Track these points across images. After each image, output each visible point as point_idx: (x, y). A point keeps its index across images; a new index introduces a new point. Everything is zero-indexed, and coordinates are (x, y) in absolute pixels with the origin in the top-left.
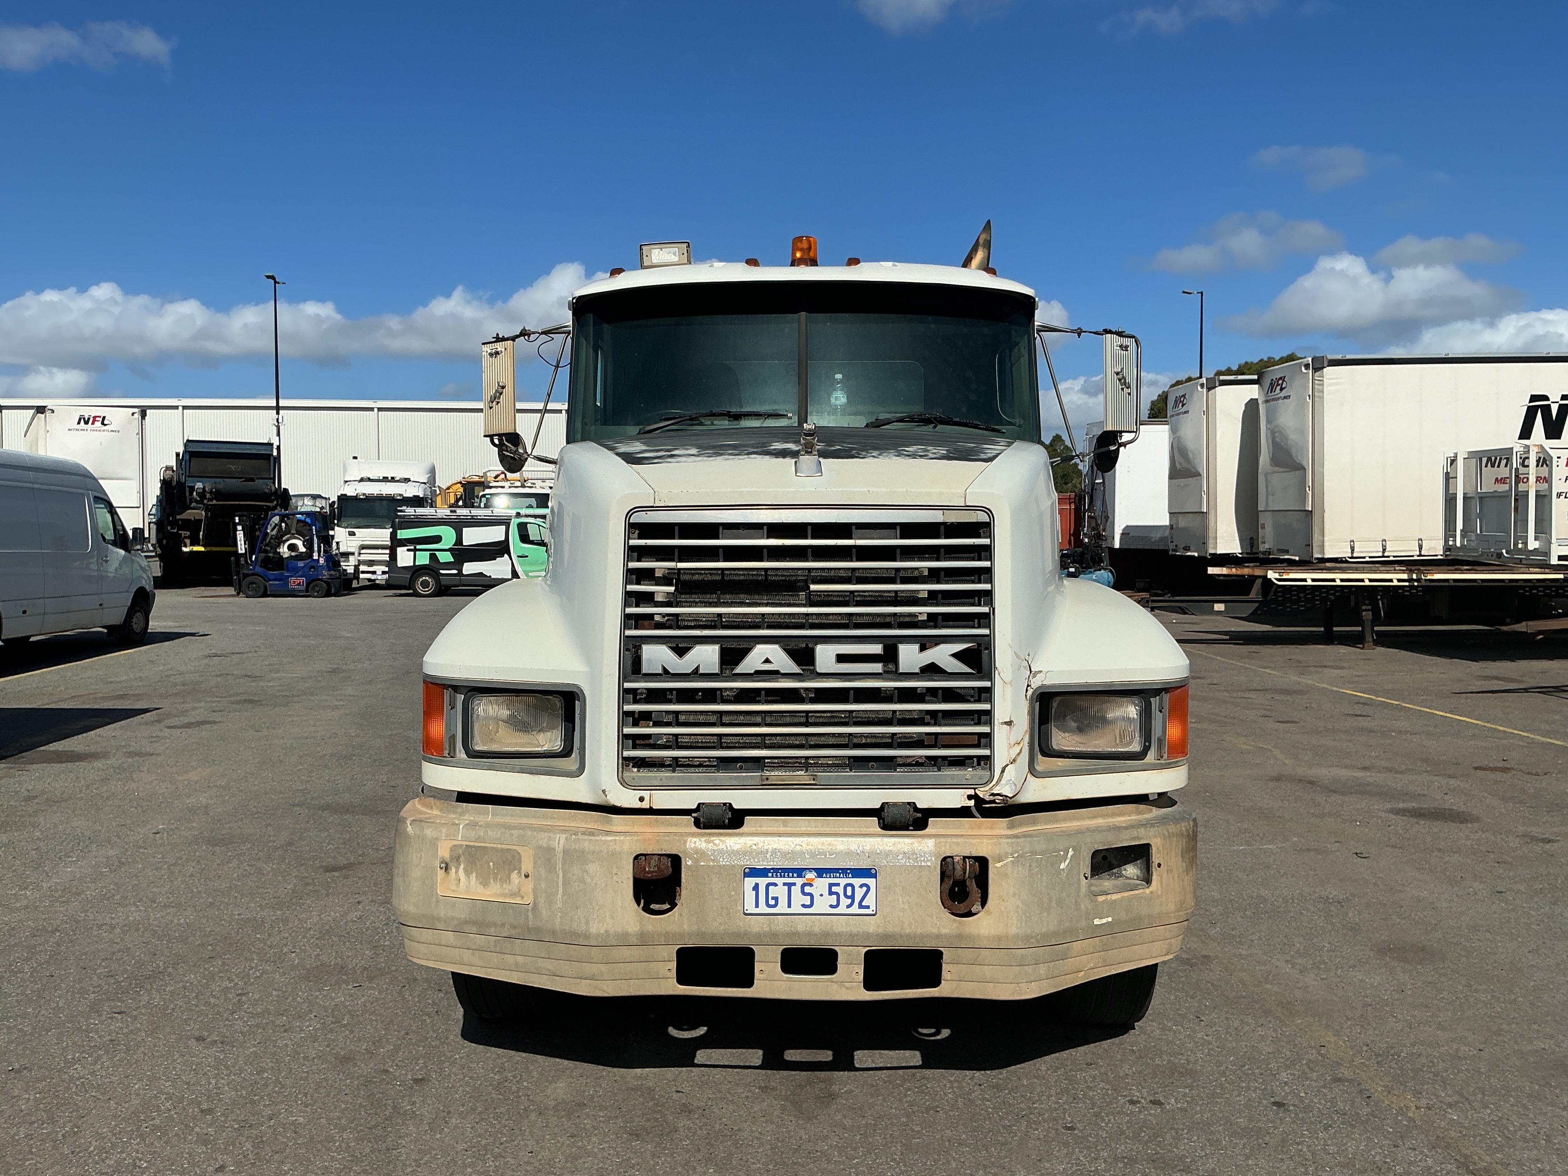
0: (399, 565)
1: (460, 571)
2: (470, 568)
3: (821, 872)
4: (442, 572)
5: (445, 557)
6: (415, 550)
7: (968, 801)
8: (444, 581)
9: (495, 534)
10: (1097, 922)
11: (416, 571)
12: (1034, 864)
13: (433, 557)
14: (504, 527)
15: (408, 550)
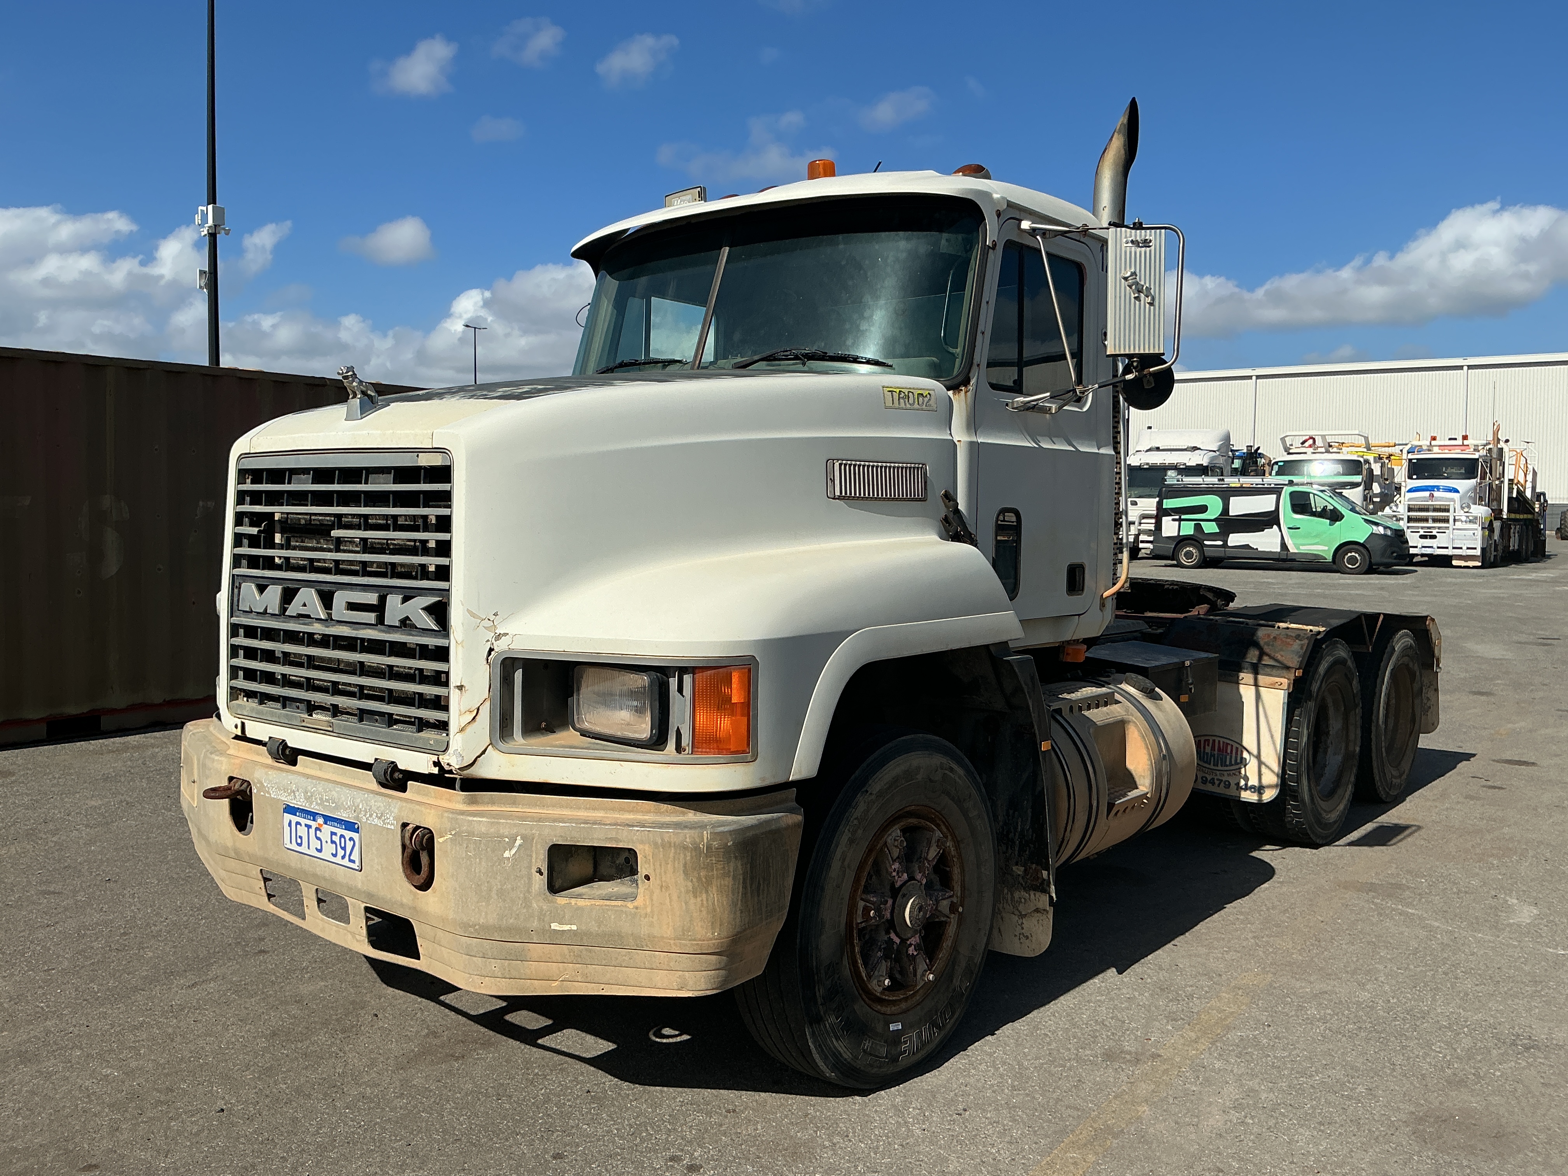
0: (1164, 535)
1: (1225, 542)
2: (1235, 539)
3: (327, 819)
4: (1206, 543)
5: (1211, 528)
6: (1180, 520)
7: (433, 768)
8: (1208, 552)
9: (1263, 504)
10: (555, 926)
11: (1181, 541)
12: (472, 846)
13: (1198, 527)
14: (1275, 496)
15: (1174, 520)
